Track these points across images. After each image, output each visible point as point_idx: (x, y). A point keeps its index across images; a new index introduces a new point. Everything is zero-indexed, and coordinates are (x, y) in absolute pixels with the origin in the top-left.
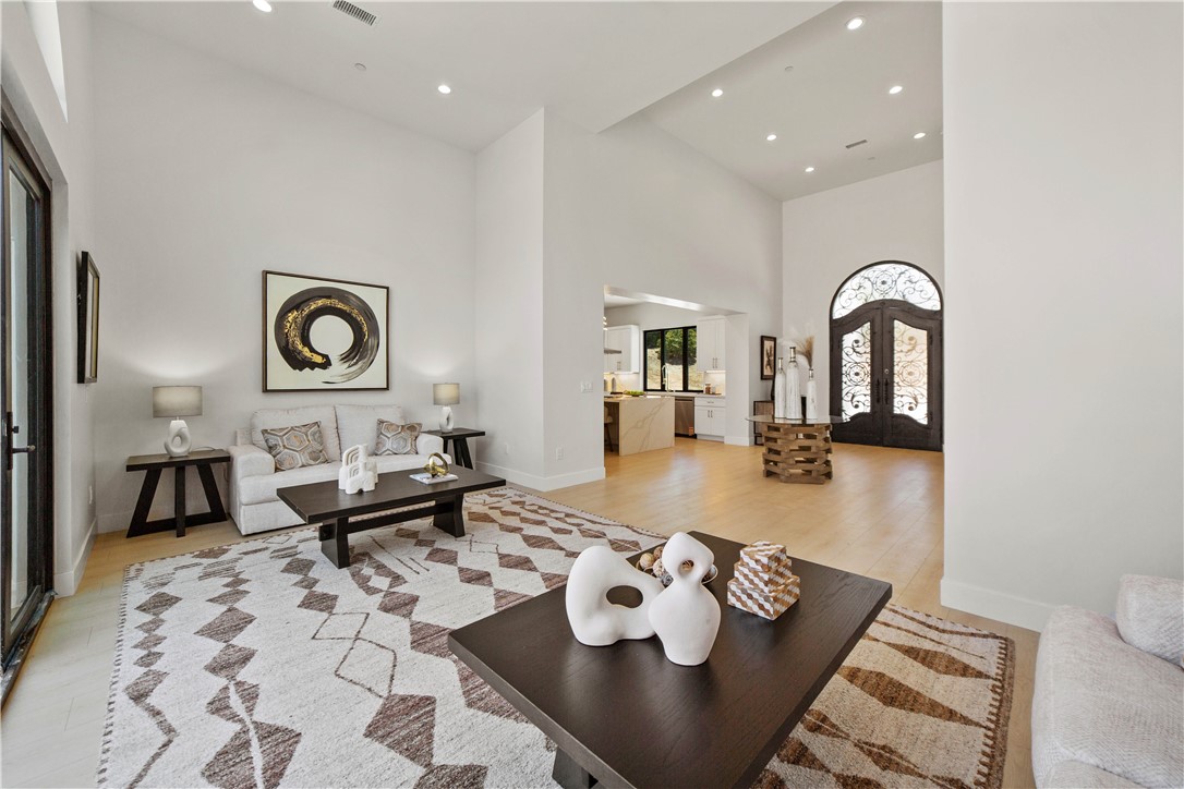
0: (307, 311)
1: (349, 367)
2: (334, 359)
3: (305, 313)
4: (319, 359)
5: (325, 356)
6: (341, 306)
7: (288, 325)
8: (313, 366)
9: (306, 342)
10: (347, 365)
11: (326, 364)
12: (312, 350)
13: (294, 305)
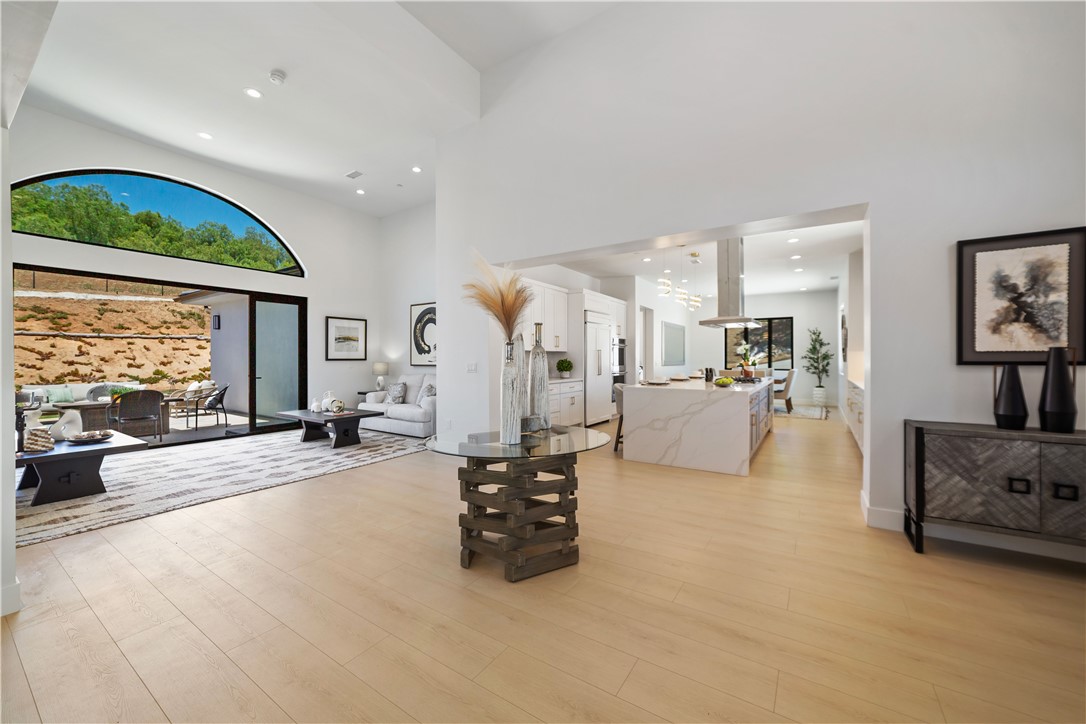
0: (423, 322)
3: (422, 324)
4: (426, 348)
5: (429, 347)
7: (417, 331)
11: (429, 351)
12: (423, 341)
13: (419, 320)
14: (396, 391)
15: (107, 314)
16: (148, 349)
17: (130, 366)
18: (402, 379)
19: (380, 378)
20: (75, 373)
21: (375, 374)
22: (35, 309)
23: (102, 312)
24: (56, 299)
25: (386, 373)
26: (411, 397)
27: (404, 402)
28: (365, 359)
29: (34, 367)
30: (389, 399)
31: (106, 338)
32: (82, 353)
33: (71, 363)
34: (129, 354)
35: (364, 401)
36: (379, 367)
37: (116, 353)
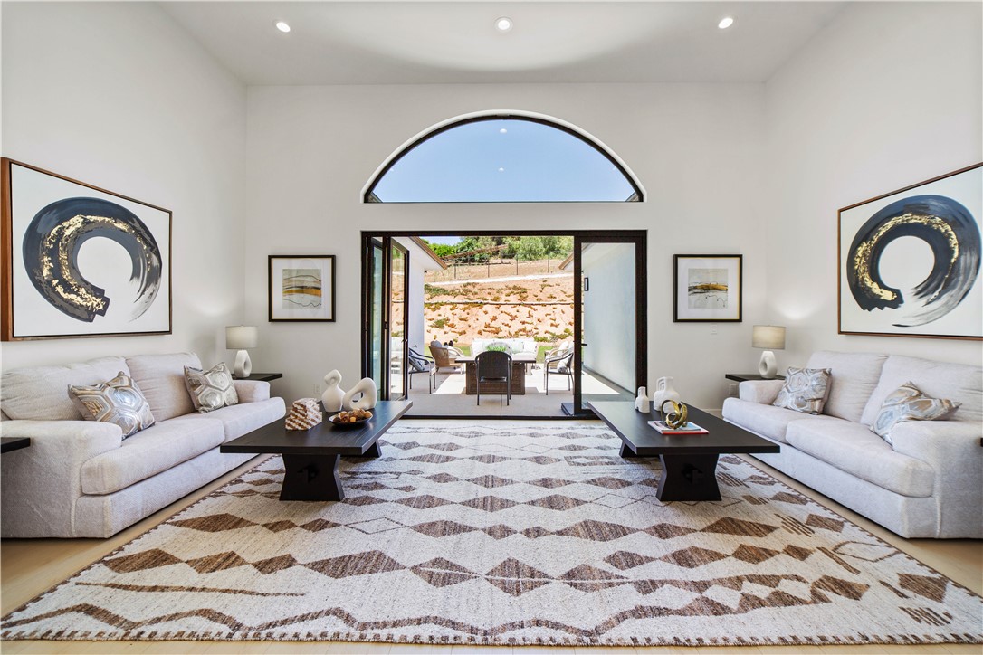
0: (876, 239)
1: (928, 303)
2: (907, 294)
3: (873, 242)
4: (888, 296)
5: (896, 292)
6: (916, 219)
7: (858, 260)
8: (882, 304)
9: (875, 277)
10: (924, 300)
11: (897, 302)
12: (882, 286)
13: (863, 235)
14: (805, 385)
15: (546, 288)
16: (563, 312)
17: (552, 325)
18: (819, 362)
19: (768, 355)
20: (524, 330)
21: (756, 346)
22: (515, 288)
23: (543, 287)
24: (524, 281)
25: (781, 346)
26: (842, 403)
27: (825, 411)
28: (740, 320)
29: (507, 325)
30: (788, 400)
31: (543, 305)
32: (530, 316)
33: (524, 323)
34: (552, 317)
35: (735, 394)
36: (767, 334)
37: (546, 315)
